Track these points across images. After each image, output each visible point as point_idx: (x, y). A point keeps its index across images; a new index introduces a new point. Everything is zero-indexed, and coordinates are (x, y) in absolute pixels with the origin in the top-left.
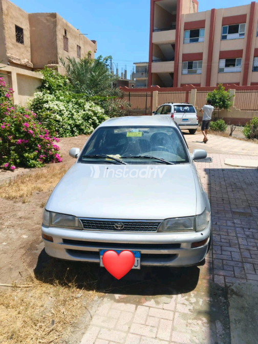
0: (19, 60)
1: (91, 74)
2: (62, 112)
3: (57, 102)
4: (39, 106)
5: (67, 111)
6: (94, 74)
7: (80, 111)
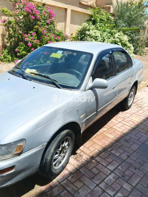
0: (87, 2)
1: (130, 12)
2: (97, 38)
3: (96, 31)
4: (84, 33)
5: (101, 37)
6: (132, 13)
7: (111, 38)
